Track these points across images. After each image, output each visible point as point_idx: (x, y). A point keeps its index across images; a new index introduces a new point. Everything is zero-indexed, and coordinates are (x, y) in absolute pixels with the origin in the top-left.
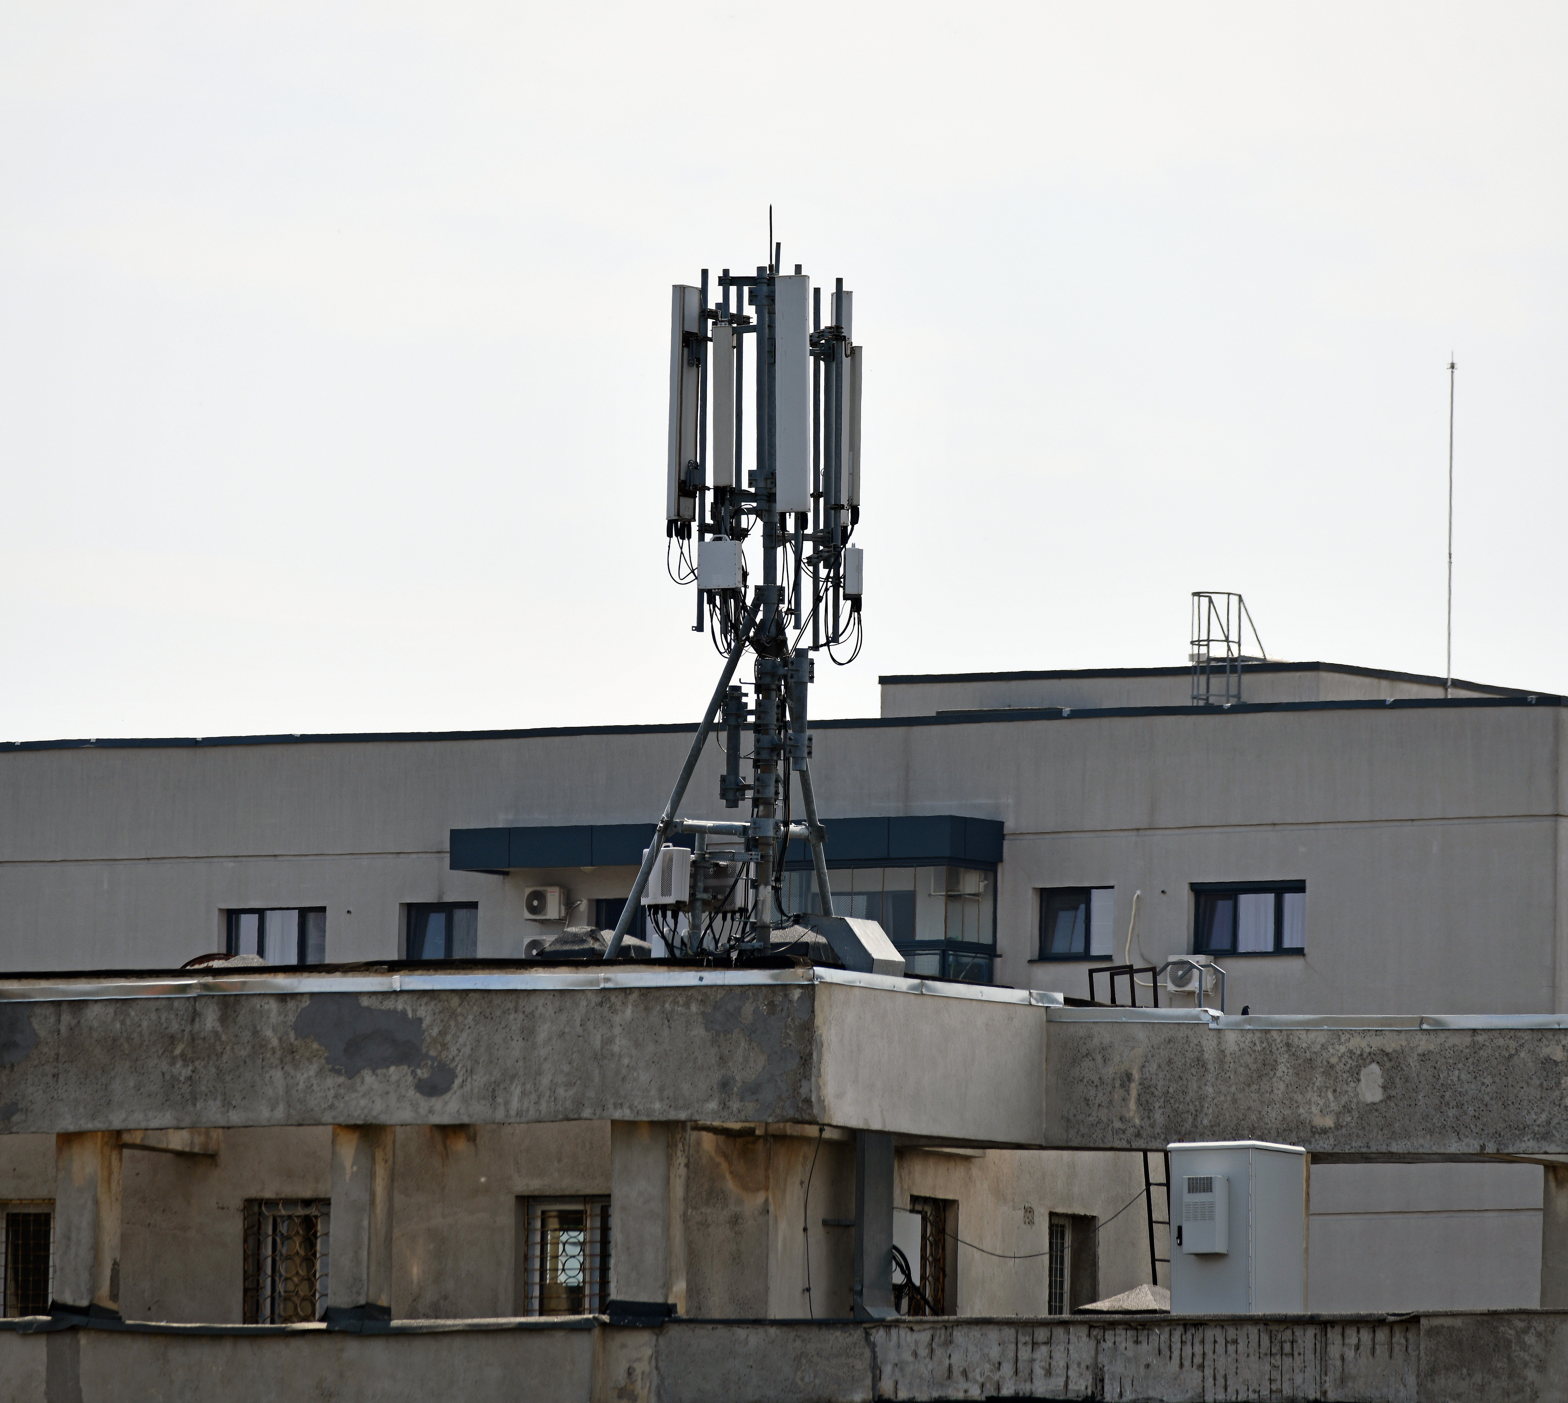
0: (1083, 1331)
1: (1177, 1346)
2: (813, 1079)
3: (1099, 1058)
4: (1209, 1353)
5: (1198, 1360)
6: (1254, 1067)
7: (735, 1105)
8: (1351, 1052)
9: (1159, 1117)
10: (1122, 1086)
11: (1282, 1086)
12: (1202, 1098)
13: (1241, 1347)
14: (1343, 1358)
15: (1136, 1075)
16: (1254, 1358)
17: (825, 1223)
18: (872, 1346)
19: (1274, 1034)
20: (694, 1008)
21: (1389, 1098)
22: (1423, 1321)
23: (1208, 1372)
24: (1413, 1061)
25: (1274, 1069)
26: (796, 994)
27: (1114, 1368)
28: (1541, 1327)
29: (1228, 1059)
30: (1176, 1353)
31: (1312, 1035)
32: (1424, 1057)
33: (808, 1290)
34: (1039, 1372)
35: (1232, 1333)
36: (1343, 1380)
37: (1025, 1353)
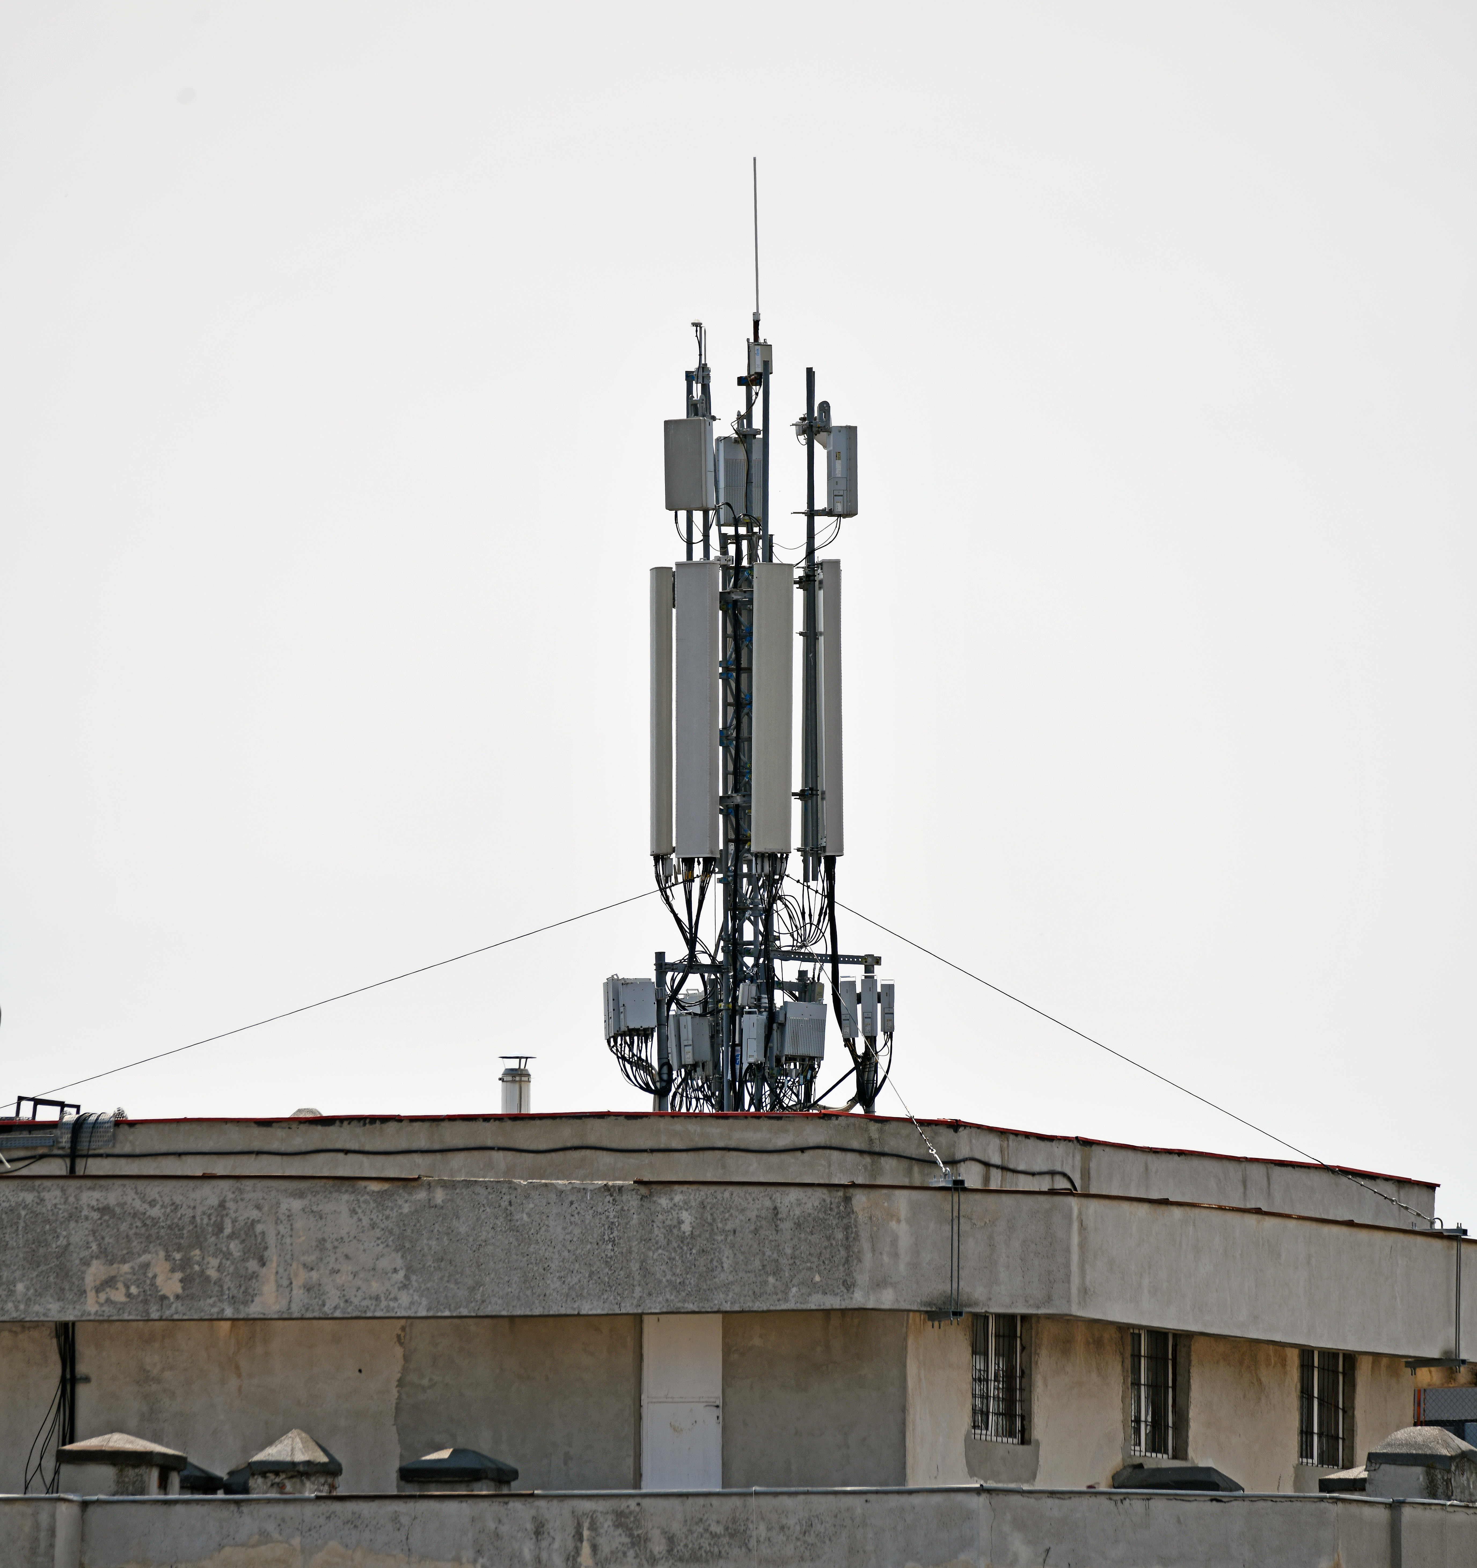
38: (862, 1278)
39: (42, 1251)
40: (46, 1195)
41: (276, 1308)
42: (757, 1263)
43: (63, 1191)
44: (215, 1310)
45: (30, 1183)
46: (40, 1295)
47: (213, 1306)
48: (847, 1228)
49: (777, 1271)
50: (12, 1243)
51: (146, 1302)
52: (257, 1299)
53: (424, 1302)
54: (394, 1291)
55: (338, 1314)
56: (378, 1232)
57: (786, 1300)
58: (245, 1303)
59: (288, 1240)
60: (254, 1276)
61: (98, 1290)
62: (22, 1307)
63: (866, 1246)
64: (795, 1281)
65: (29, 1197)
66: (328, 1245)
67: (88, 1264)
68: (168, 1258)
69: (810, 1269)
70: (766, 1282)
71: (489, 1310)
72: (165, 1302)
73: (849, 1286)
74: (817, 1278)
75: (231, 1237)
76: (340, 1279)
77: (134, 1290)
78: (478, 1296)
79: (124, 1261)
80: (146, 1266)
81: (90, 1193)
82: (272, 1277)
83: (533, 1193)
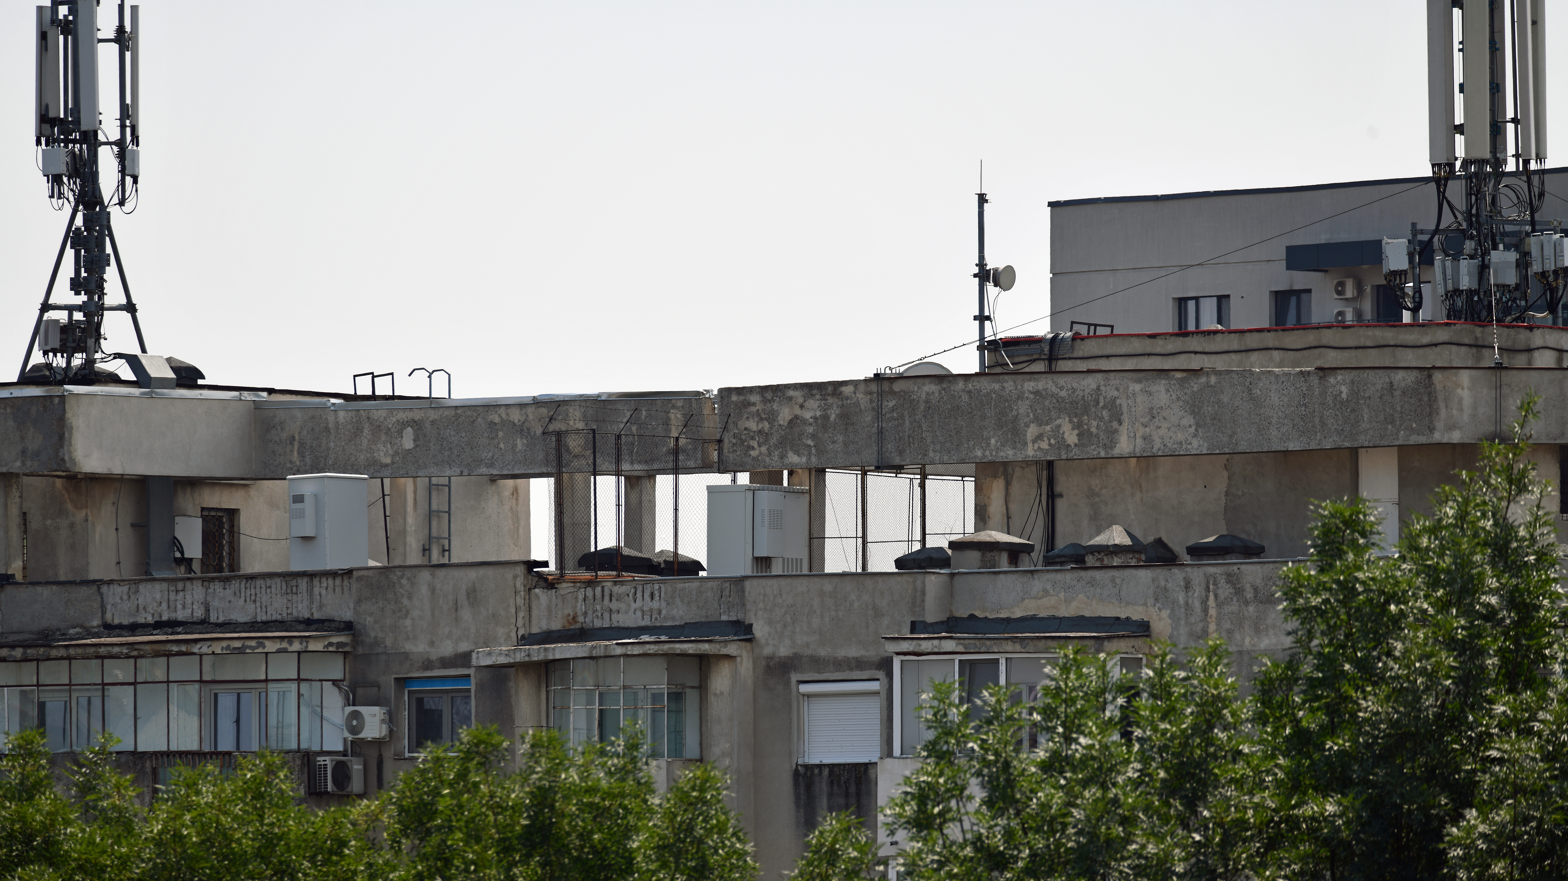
0: (199, 583)
1: (243, 590)
2: (66, 448)
3: (279, 428)
4: (258, 593)
5: (253, 598)
6: (352, 431)
7: (29, 463)
8: (398, 421)
9: (308, 460)
10: (291, 443)
11: (366, 441)
12: (328, 449)
13: (273, 590)
14: (320, 595)
15: (297, 438)
16: (279, 596)
17: (133, 525)
18: (101, 594)
19: (362, 412)
20: (8, 410)
21: (417, 446)
22: (355, 573)
23: (258, 604)
24: (428, 425)
25: (362, 432)
26: (56, 400)
27: (215, 603)
28: (409, 575)
29: (341, 427)
30: (243, 594)
31: (380, 412)
32: (433, 422)
33: (118, 563)
34: (179, 606)
35: (269, 582)
36: (321, 606)
37: (172, 596)
38: (1440, 425)
39: (1004, 419)
40: (1005, 385)
41: (1127, 450)
42: (1382, 416)
43: (1015, 382)
44: (1095, 453)
45: (997, 377)
46: (1004, 446)
47: (1094, 450)
48: (1430, 394)
49: (1392, 422)
50: (989, 415)
51: (1059, 448)
52: (1117, 445)
53: (1206, 445)
54: (1190, 438)
55: (1160, 453)
56: (1181, 403)
57: (1398, 439)
58: (1112, 448)
59: (1133, 409)
60: (1116, 431)
61: (1034, 442)
62: (994, 453)
63: (1442, 405)
64: (1402, 428)
65: (997, 386)
66: (1155, 412)
67: (1028, 427)
68: (1070, 421)
69: (1410, 420)
70: (1387, 428)
71: (1240, 449)
72: (1070, 448)
73: (1431, 429)
74: (1414, 425)
75: (1103, 408)
76: (1162, 432)
77: (1053, 441)
78: (1234, 441)
79: (1047, 424)
80: (1059, 426)
81: (1029, 383)
82: (1125, 432)
83: (1263, 377)
